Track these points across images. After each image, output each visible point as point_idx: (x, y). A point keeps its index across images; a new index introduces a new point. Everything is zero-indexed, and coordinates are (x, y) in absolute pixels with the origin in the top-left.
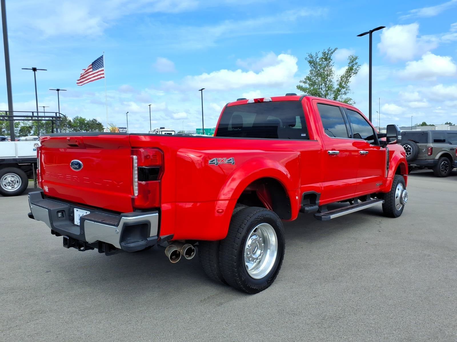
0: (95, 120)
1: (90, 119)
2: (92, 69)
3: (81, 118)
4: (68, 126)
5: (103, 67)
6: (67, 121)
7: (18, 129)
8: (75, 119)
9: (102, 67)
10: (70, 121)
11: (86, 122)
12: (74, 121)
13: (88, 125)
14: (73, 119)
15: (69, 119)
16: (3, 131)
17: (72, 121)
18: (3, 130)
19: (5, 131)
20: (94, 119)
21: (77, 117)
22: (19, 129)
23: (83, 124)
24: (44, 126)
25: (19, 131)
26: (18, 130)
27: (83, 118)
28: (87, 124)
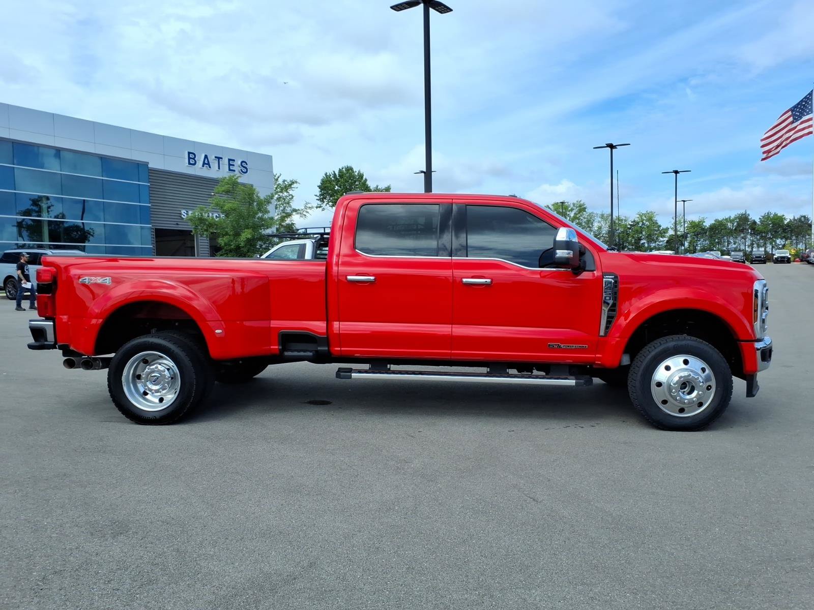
0: (804, 217)
1: (794, 217)
2: (792, 118)
3: (776, 215)
4: (750, 231)
5: (812, 113)
6: (749, 221)
7: (664, 239)
8: (763, 217)
9: (808, 114)
10: (755, 222)
11: (786, 222)
12: (761, 221)
13: (790, 227)
14: (760, 218)
15: (753, 219)
16: (642, 244)
17: (758, 221)
18: (642, 242)
19: (644, 243)
20: (802, 216)
21: (768, 213)
22: (666, 239)
23: (780, 226)
24: (706, 233)
25: (667, 243)
26: (664, 241)
27: (779, 215)
28: (788, 225)
